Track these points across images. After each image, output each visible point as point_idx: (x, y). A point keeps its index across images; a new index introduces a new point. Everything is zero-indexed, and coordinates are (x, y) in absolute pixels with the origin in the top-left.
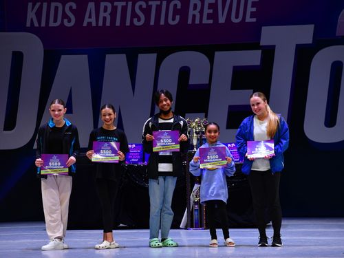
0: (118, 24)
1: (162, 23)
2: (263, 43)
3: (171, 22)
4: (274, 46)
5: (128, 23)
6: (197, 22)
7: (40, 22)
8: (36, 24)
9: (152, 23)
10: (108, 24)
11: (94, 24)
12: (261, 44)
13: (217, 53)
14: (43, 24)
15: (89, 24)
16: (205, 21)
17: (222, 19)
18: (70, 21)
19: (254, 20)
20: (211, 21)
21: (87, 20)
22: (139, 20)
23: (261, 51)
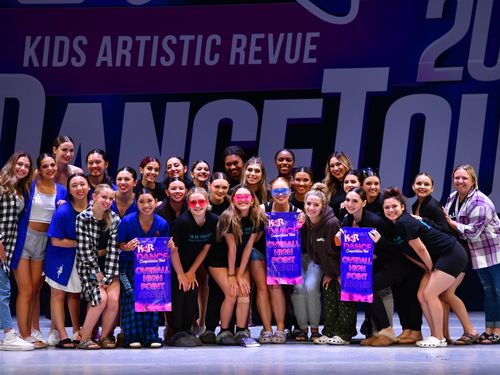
0: (140, 63)
1: (197, 62)
2: (325, 89)
3: (208, 62)
4: (339, 94)
5: (153, 63)
6: (242, 62)
7: (40, 61)
8: (36, 64)
9: (184, 63)
10: (128, 63)
11: (110, 64)
12: (323, 91)
13: (267, 103)
14: (45, 63)
15: (104, 63)
16: (252, 61)
17: (273, 59)
18: (78, 60)
19: (314, 60)
20: (259, 62)
21: (100, 59)
22: (168, 59)
23: (322, 100)
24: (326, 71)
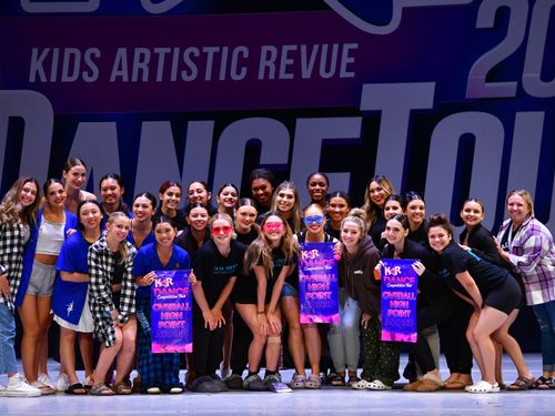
0: (159, 78)
1: (222, 77)
2: (365, 105)
3: (235, 77)
4: (380, 112)
5: (174, 78)
6: (272, 76)
7: (48, 75)
8: (44, 79)
9: (208, 77)
10: (145, 78)
11: (125, 79)
12: (362, 109)
13: (300, 122)
14: (53, 79)
15: (119, 78)
16: (283, 75)
17: (306, 73)
18: (91, 74)
19: (352, 75)
20: (291, 76)
21: (115, 73)
22: (189, 73)
23: (360, 119)
24: (365, 86)
